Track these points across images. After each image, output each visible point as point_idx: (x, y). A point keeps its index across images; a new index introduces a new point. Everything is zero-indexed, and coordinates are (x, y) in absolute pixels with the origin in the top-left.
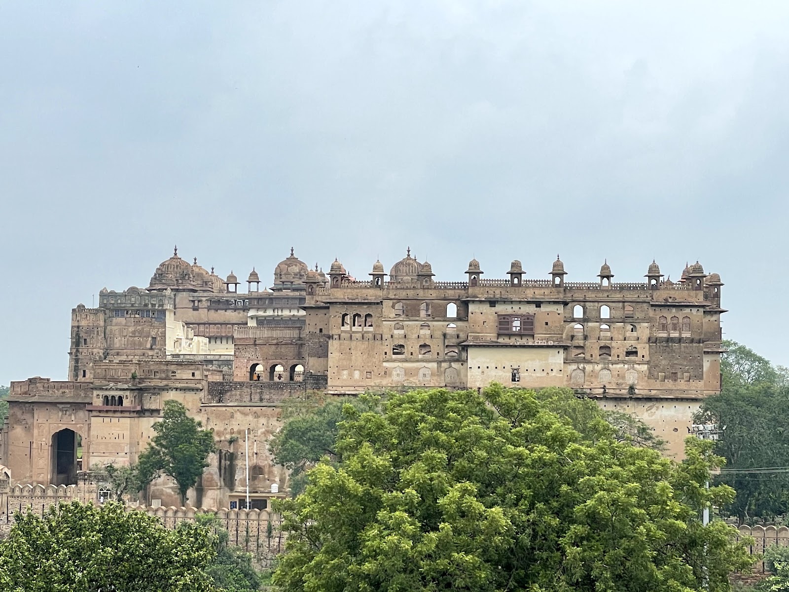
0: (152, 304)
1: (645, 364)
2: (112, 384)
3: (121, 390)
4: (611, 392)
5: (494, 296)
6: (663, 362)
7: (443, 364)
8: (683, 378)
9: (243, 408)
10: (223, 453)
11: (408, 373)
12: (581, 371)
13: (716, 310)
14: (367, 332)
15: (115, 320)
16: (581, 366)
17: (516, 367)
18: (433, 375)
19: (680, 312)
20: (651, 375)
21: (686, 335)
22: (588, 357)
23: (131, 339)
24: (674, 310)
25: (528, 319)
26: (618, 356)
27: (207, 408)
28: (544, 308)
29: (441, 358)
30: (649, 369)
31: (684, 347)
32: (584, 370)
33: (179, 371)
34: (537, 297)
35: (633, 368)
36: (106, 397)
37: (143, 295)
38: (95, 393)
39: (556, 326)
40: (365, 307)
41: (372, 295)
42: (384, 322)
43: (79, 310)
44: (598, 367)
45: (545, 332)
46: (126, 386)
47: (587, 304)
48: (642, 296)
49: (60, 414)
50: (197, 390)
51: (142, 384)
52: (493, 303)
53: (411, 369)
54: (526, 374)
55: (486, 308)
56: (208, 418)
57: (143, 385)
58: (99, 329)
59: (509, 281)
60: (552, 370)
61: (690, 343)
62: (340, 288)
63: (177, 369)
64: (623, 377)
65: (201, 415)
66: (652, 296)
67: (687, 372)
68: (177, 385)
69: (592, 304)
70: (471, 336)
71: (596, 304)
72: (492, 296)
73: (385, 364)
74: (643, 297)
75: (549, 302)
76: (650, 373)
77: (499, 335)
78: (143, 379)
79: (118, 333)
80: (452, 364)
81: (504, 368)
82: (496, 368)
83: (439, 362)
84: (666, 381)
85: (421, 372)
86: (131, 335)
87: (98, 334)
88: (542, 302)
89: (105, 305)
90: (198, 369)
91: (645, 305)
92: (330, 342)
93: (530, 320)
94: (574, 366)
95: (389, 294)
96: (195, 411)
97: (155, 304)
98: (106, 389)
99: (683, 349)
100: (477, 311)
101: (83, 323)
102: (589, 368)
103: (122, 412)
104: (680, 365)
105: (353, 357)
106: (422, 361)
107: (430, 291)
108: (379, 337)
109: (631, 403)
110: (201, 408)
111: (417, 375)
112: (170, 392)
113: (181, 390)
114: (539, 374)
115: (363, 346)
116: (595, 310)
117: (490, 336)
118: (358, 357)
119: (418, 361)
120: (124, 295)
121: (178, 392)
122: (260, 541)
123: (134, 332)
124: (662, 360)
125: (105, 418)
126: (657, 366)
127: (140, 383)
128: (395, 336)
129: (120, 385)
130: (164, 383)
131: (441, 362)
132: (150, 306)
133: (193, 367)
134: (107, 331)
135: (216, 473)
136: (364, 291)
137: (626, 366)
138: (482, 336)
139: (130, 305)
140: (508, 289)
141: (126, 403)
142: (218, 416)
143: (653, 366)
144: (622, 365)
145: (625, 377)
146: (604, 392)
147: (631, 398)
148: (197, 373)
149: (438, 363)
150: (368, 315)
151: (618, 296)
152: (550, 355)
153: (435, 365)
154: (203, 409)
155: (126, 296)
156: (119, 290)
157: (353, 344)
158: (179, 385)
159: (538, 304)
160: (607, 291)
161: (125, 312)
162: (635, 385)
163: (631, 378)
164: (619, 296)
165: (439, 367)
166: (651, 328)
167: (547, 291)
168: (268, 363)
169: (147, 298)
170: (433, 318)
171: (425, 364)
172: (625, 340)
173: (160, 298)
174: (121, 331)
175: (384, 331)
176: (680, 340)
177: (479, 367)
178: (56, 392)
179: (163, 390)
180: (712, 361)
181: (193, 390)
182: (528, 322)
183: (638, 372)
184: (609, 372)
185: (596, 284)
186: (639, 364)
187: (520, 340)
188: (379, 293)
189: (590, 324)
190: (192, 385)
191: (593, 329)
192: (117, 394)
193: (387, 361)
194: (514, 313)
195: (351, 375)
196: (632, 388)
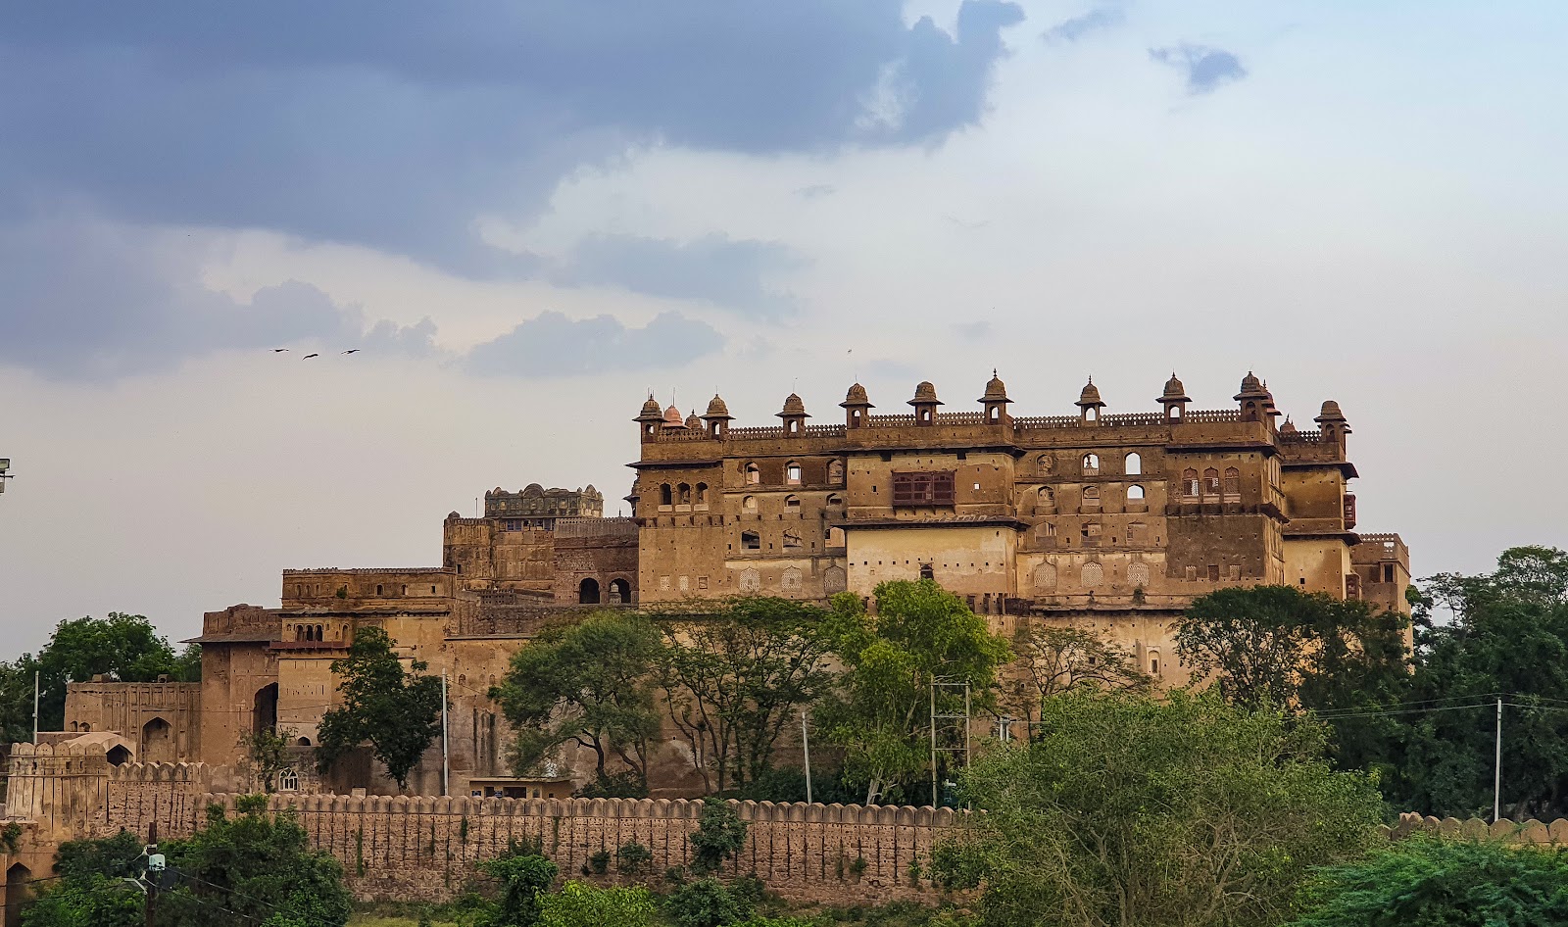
0: (561, 510)
1: (1161, 552)
2: (307, 608)
3: (320, 615)
4: (1104, 602)
5: (888, 444)
6: (1193, 548)
7: (822, 562)
8: (1229, 575)
9: (507, 642)
10: (480, 716)
11: (766, 577)
12: (1051, 568)
13: (1330, 463)
14: (700, 513)
15: (507, 536)
16: (1051, 558)
17: (926, 561)
18: (805, 579)
19: (1221, 461)
20: (1172, 571)
21: (1232, 498)
22: (1062, 542)
23: (531, 563)
24: (1209, 457)
25: (942, 478)
26: (1114, 540)
27: (453, 642)
28: (973, 460)
29: (818, 552)
30: (1169, 560)
31: (1230, 520)
32: (1055, 565)
33: (412, 585)
34: (959, 441)
35: (1141, 559)
36: (300, 628)
37: (547, 496)
38: (285, 622)
39: (992, 490)
40: (696, 471)
41: (704, 451)
42: (726, 496)
43: (452, 521)
44: (1079, 559)
45: (973, 501)
46: (325, 610)
47: (1057, 452)
48: (1153, 435)
49: (266, 660)
50: (439, 614)
51: (359, 606)
52: (886, 454)
53: (769, 571)
54: (944, 572)
55: (875, 464)
56: (456, 659)
57: (361, 608)
58: (480, 549)
59: (912, 416)
60: (987, 564)
61: (1240, 513)
62: (657, 442)
63: (410, 582)
64: (1124, 576)
65: (445, 654)
66: (1170, 435)
67: (1236, 562)
68: (410, 607)
69: (1066, 451)
70: (852, 511)
71: (1073, 452)
72: (884, 443)
73: (729, 565)
74: (1154, 438)
75: (979, 450)
76: (1170, 567)
77: (896, 508)
78: (360, 598)
79: (511, 556)
80: (837, 560)
81: (907, 562)
82: (894, 563)
83: (815, 559)
84: (1199, 580)
85: (786, 576)
86: (530, 557)
87: (478, 557)
88: (967, 450)
89: (494, 514)
90: (440, 581)
91: (1158, 450)
92: (641, 531)
93: (945, 481)
94: (1038, 559)
95: (733, 449)
96: (436, 648)
97: (566, 510)
98: (299, 616)
99: (1227, 524)
100: (861, 468)
101: (457, 541)
102: (1063, 560)
103: (320, 650)
104: (1223, 552)
105: (678, 556)
106: (787, 557)
107: (798, 440)
108: (716, 520)
109: (1138, 620)
110: (445, 642)
111: (778, 580)
112: (399, 617)
113: (415, 614)
114: (965, 571)
115: (693, 535)
116: (1072, 461)
117: (882, 511)
118: (685, 553)
119: (780, 558)
120: (521, 496)
121: (411, 618)
122: (451, 850)
123: (534, 554)
124: (1190, 544)
125: (298, 662)
126: (1181, 554)
127: (355, 605)
128: (742, 518)
129: (318, 609)
130: (391, 604)
131: (817, 558)
132: (558, 512)
133: (431, 578)
134: (495, 553)
135: (469, 747)
136: (693, 445)
137: (1128, 557)
138: (869, 510)
139: (529, 512)
140: (911, 431)
141: (328, 637)
142: (472, 655)
143: (1174, 555)
144: (1121, 555)
145: (1127, 575)
146: (1091, 602)
147: (1138, 612)
148: (438, 587)
149: (813, 560)
150: (702, 487)
151: (1110, 438)
152: (984, 538)
153: (808, 563)
154: (448, 644)
155: (522, 498)
156: (514, 490)
157: (677, 533)
158: (413, 607)
159: (961, 453)
160: (1092, 429)
161: (523, 523)
162: (1145, 588)
163: (1137, 576)
164: (1113, 437)
165: (815, 566)
166: (1170, 489)
167: (975, 432)
168: (605, 576)
169: (553, 500)
170: (806, 486)
171: (792, 562)
172: (1124, 511)
173: (573, 499)
174: (516, 552)
175: (727, 510)
176: (1219, 509)
177: (866, 563)
178: (261, 625)
179: (389, 615)
180: (1328, 552)
181: (433, 614)
182: (944, 484)
183: (1150, 565)
184: (1098, 567)
185: (1073, 418)
186: (1151, 552)
187: (932, 515)
188: (718, 448)
189: (1063, 486)
190: (431, 607)
191: (1068, 494)
192: (315, 622)
193: (732, 559)
194: (921, 470)
195: (674, 584)
196: (1138, 594)
